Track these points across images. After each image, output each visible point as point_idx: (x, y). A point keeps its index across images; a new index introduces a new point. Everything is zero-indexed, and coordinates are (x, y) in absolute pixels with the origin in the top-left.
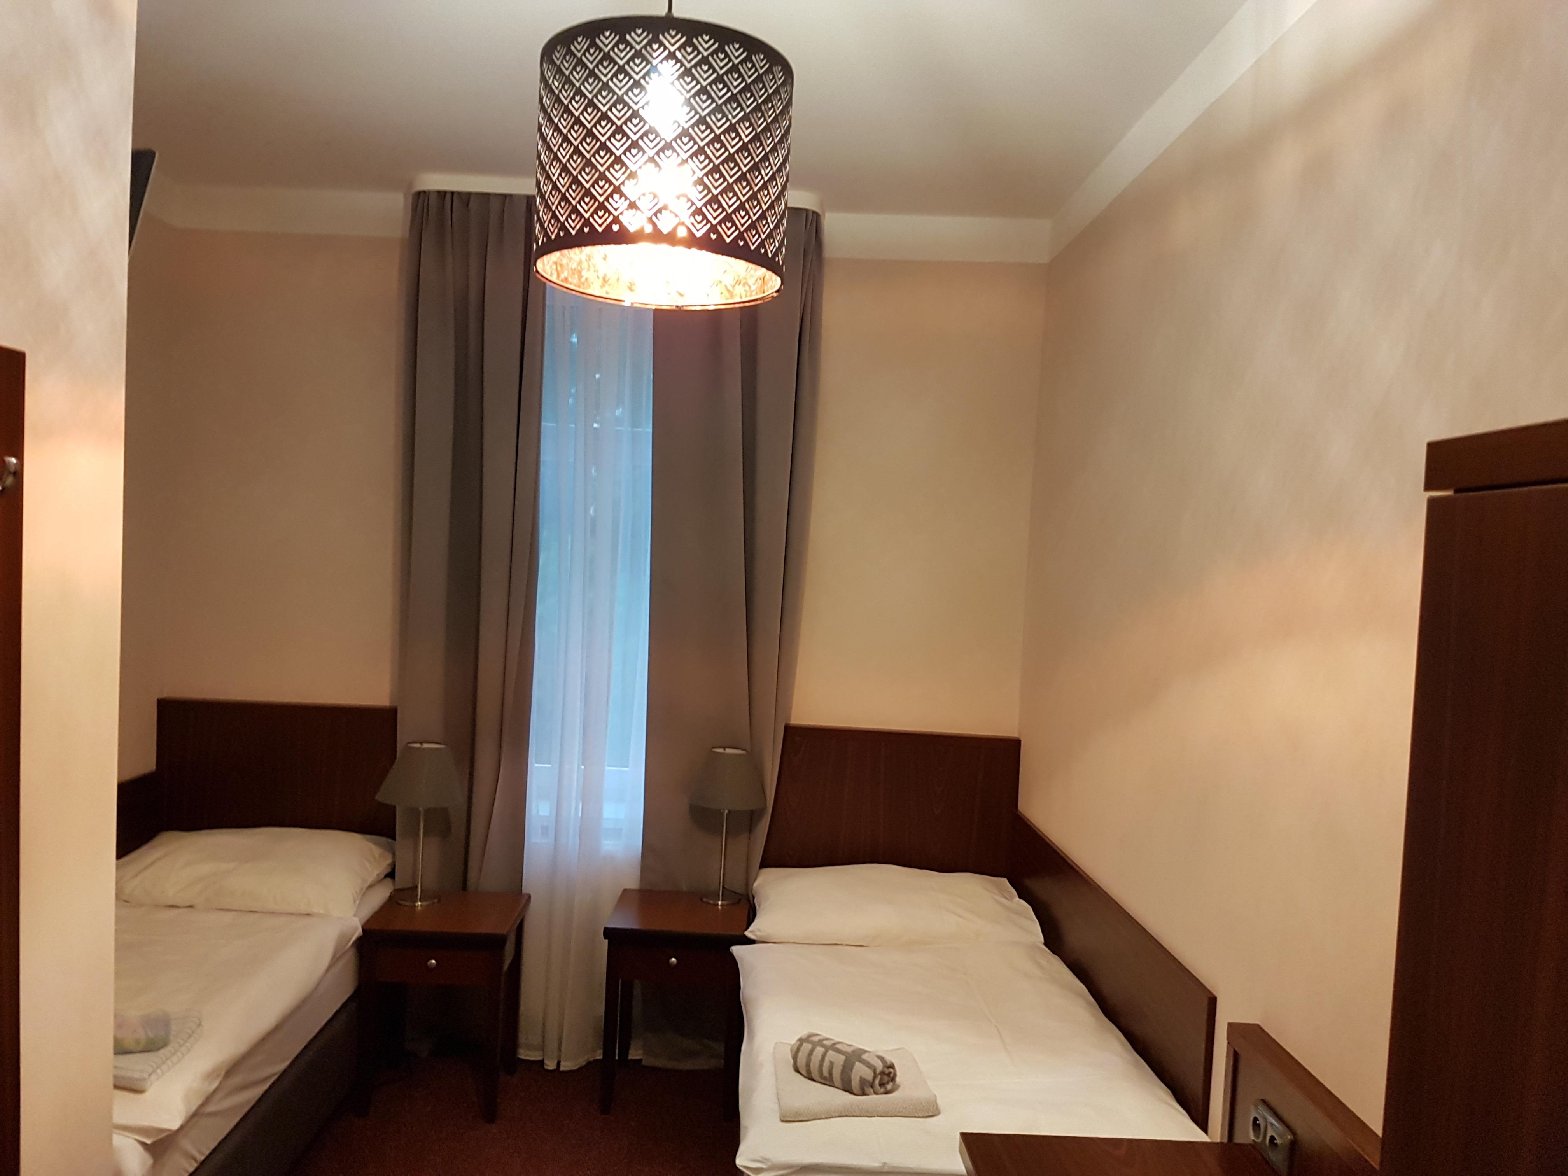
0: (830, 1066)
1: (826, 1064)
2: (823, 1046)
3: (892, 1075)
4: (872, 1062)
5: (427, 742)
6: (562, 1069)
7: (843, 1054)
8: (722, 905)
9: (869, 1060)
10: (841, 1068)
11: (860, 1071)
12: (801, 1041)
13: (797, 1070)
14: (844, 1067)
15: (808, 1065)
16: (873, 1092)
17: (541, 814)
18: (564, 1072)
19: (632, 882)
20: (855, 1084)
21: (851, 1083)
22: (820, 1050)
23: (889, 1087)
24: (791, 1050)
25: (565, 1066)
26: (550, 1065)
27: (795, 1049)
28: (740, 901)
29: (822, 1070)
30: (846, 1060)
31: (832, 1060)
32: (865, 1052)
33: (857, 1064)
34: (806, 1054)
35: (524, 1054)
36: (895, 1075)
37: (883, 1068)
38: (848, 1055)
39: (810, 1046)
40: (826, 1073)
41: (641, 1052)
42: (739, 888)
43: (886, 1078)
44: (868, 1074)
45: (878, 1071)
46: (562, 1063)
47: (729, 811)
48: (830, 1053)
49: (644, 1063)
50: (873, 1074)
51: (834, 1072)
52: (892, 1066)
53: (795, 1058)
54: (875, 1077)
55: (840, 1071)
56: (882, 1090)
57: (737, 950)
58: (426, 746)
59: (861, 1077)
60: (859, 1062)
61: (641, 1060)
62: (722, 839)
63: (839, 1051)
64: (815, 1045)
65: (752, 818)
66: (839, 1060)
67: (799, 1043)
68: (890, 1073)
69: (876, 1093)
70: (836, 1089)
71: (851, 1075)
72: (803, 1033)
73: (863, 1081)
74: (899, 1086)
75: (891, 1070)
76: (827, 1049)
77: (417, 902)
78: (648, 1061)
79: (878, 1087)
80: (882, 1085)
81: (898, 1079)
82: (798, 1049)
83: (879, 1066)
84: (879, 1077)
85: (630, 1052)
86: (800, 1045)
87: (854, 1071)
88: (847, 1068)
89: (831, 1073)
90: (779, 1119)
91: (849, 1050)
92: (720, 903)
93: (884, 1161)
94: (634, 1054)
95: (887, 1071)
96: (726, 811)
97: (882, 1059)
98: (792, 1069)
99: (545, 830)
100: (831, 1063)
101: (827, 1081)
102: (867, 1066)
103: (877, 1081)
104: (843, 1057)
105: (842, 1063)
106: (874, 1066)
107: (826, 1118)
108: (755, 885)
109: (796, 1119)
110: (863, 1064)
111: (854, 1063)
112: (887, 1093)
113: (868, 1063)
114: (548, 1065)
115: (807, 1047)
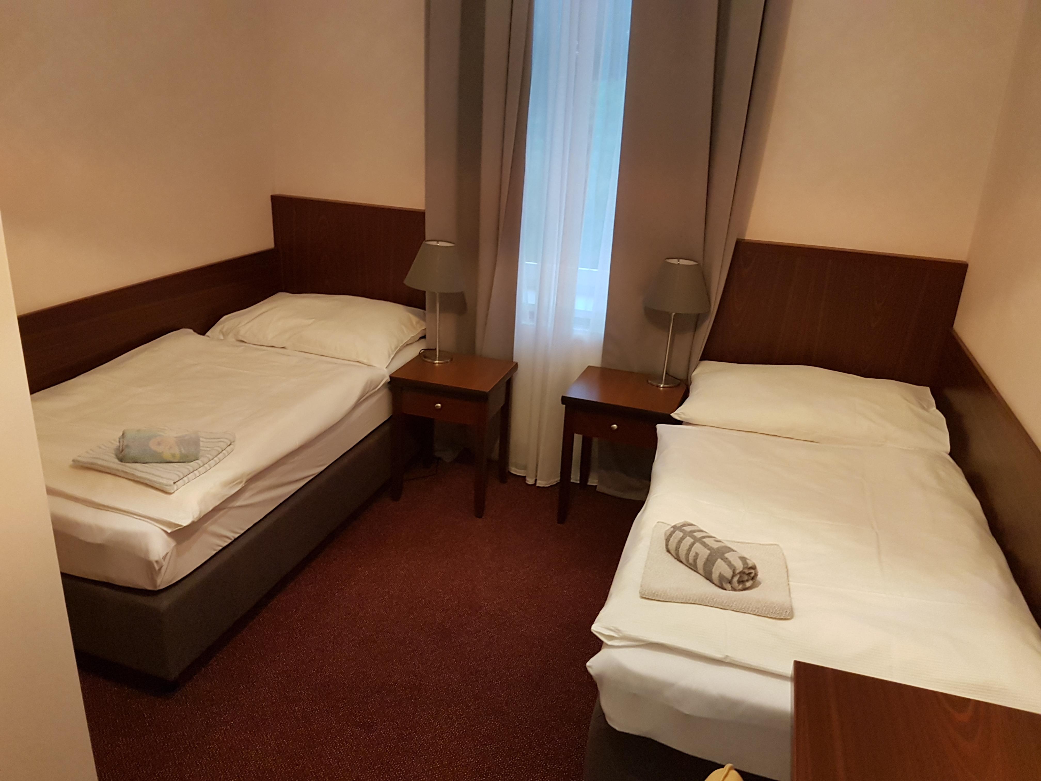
0: (695, 556)
1: (692, 554)
2: (693, 537)
3: (752, 575)
4: (733, 563)
5: (442, 241)
6: (538, 485)
7: (709, 549)
8: (663, 387)
9: (731, 559)
10: (704, 560)
11: (720, 568)
12: (675, 528)
13: (668, 551)
14: (707, 560)
15: (677, 549)
16: (730, 588)
17: (530, 302)
18: (539, 487)
19: (596, 361)
20: (715, 576)
21: (712, 575)
22: (688, 540)
23: (748, 584)
24: (665, 534)
25: (539, 483)
26: (530, 481)
27: (668, 533)
28: (679, 384)
29: (688, 557)
30: (710, 555)
31: (698, 551)
32: (730, 550)
33: (719, 560)
34: (676, 540)
35: (514, 470)
36: (756, 575)
37: (744, 569)
38: (713, 551)
39: (681, 534)
40: (691, 561)
41: (596, 481)
42: (680, 372)
43: (746, 578)
44: (728, 573)
45: (737, 571)
46: (538, 482)
47: (676, 314)
48: (697, 545)
49: (597, 489)
50: (732, 573)
51: (698, 561)
52: (754, 568)
53: (667, 541)
54: (733, 576)
55: (703, 563)
56: (741, 587)
57: (661, 428)
58: (440, 244)
59: (720, 573)
60: (722, 559)
61: (596, 486)
62: (669, 333)
63: (705, 545)
64: (686, 534)
65: (697, 321)
66: (704, 553)
67: (672, 529)
68: (751, 573)
69: (734, 589)
70: (699, 575)
71: (712, 569)
72: (678, 521)
73: (721, 577)
74: (760, 583)
75: (753, 571)
76: (696, 540)
77: (436, 360)
78: (600, 489)
79: (737, 585)
80: (739, 582)
81: (759, 577)
82: (671, 535)
83: (739, 566)
84: (738, 576)
85: (590, 480)
86: (673, 532)
87: (715, 566)
88: (710, 562)
89: (695, 560)
90: (639, 595)
91: (715, 545)
92: (662, 386)
93: (727, 654)
94: (592, 481)
95: (747, 571)
96: (674, 314)
97: (743, 559)
98: (665, 549)
99: (532, 314)
100: (696, 553)
101: (693, 567)
102: (728, 565)
103: (736, 579)
104: (708, 552)
105: (706, 557)
106: (735, 567)
107: (682, 603)
108: (694, 374)
109: (654, 598)
110: (725, 562)
111: (717, 559)
112: (745, 589)
113: (730, 562)
114: (528, 481)
115: (679, 534)
